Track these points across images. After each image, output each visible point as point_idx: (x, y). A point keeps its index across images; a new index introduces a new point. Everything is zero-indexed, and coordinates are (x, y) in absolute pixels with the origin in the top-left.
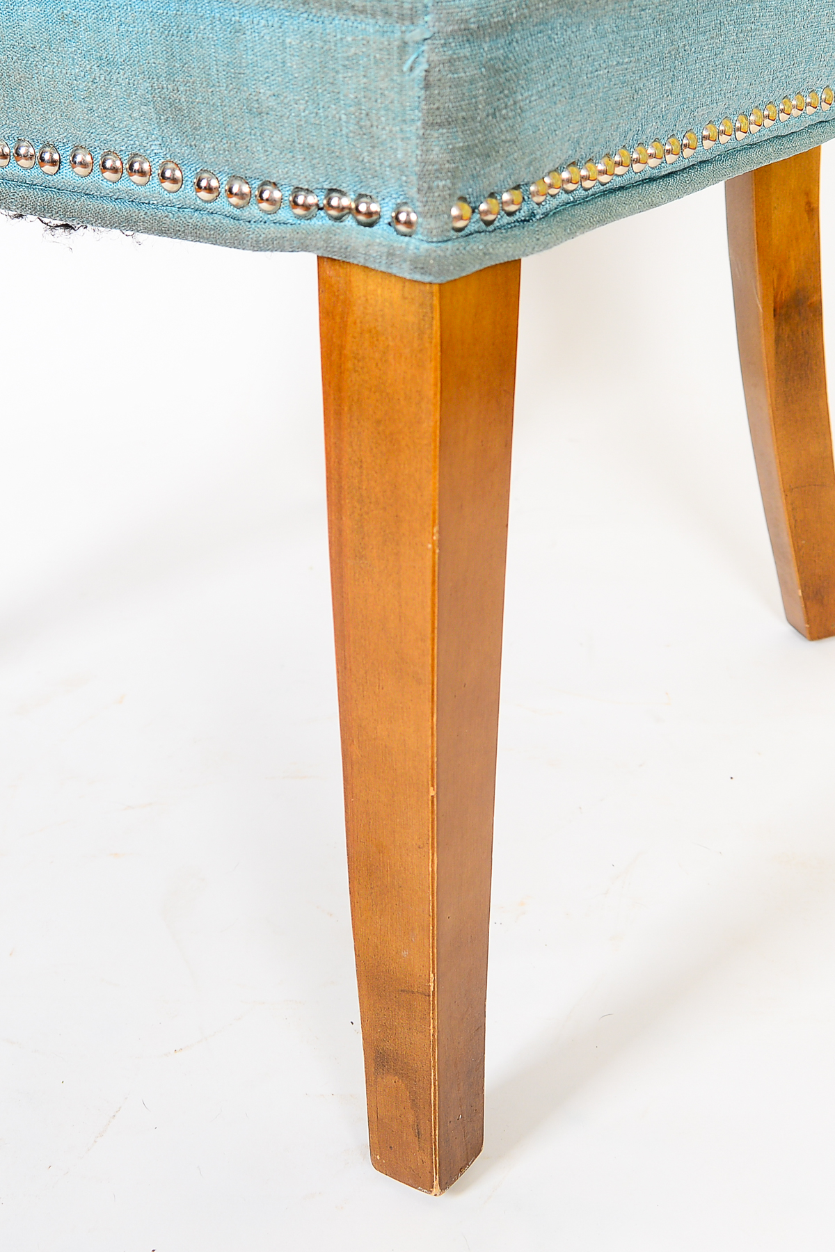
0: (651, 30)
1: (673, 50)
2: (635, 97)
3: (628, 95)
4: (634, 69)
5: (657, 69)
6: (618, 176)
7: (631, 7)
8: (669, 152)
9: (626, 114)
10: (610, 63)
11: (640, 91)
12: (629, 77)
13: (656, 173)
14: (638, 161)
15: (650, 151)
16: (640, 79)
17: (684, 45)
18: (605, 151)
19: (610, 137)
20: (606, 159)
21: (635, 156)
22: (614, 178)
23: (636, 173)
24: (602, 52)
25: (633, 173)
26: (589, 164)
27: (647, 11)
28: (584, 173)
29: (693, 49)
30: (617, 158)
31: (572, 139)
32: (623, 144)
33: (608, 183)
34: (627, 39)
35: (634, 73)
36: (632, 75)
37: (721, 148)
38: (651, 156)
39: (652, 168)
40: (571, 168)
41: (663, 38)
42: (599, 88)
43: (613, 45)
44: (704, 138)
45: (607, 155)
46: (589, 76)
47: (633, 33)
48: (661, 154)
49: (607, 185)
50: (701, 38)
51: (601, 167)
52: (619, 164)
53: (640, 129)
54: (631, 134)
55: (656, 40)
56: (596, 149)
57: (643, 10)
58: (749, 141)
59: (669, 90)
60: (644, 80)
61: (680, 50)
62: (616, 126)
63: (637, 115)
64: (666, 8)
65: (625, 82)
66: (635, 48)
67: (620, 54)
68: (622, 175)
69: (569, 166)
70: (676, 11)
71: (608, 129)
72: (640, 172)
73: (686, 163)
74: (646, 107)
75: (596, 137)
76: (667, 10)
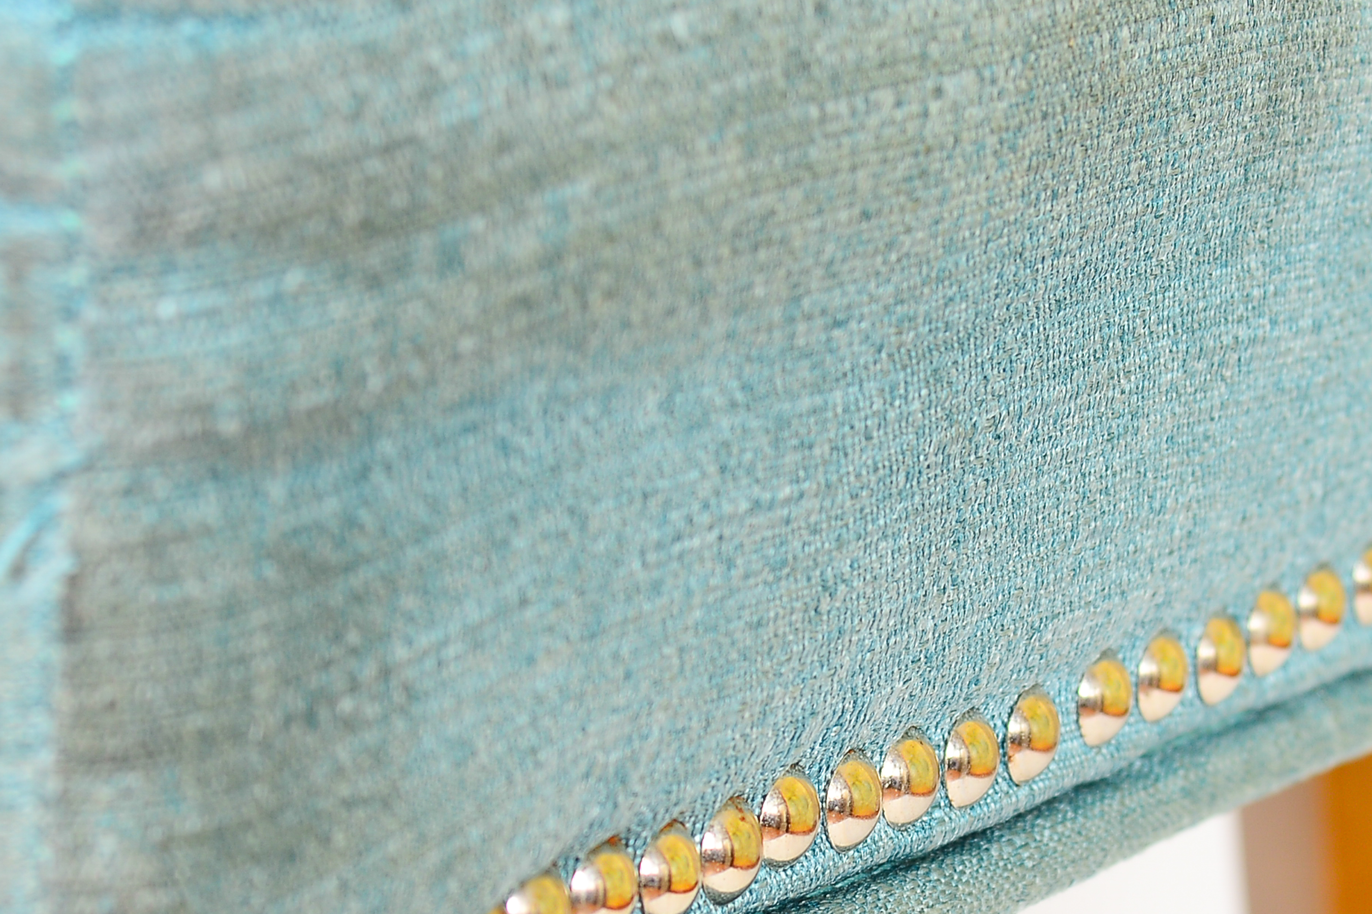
0: (871, 387)
1: (955, 440)
2: (824, 607)
3: (798, 605)
4: (813, 519)
5: (899, 507)
6: (773, 865)
7: (792, 320)
8: (957, 768)
9: (795, 663)
10: (727, 508)
11: (842, 588)
12: (797, 544)
13: (913, 842)
14: (845, 810)
15: (891, 770)
16: (839, 548)
17: (996, 422)
18: (727, 791)
19: (741, 744)
20: (730, 816)
21: (835, 793)
22: (763, 874)
23: (841, 851)
24: (694, 474)
25: (830, 853)
26: (670, 840)
27: (853, 325)
28: (651, 868)
29: (1026, 432)
30: (772, 808)
31: (597, 772)
32: (790, 761)
33: (741, 893)
34: (782, 423)
35: (815, 531)
36: (806, 538)
37: (1148, 737)
38: (893, 787)
39: (902, 828)
40: (605, 857)
41: (916, 405)
42: (689, 593)
43: (735, 450)
44: (1086, 707)
45: (737, 801)
46: (652, 557)
47: (806, 402)
48: (930, 777)
49: (738, 902)
50: (1056, 391)
51: (713, 842)
52: (782, 826)
53: (849, 706)
54: (815, 728)
55: (891, 415)
56: (690, 790)
57: (837, 324)
58: (1253, 700)
59: (944, 571)
60: (855, 548)
61: (979, 438)
62: (757, 709)
63: (835, 662)
64: (923, 308)
65: (784, 563)
66: (817, 451)
67: (760, 475)
68: (790, 864)
69: (595, 851)
70: (961, 313)
71: (732, 720)
72: (855, 847)
73: (1022, 799)
74: (865, 633)
75: (686, 752)
76: (927, 314)
